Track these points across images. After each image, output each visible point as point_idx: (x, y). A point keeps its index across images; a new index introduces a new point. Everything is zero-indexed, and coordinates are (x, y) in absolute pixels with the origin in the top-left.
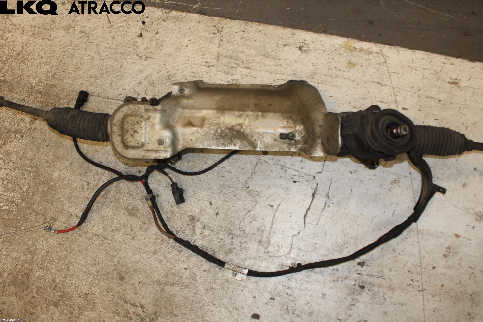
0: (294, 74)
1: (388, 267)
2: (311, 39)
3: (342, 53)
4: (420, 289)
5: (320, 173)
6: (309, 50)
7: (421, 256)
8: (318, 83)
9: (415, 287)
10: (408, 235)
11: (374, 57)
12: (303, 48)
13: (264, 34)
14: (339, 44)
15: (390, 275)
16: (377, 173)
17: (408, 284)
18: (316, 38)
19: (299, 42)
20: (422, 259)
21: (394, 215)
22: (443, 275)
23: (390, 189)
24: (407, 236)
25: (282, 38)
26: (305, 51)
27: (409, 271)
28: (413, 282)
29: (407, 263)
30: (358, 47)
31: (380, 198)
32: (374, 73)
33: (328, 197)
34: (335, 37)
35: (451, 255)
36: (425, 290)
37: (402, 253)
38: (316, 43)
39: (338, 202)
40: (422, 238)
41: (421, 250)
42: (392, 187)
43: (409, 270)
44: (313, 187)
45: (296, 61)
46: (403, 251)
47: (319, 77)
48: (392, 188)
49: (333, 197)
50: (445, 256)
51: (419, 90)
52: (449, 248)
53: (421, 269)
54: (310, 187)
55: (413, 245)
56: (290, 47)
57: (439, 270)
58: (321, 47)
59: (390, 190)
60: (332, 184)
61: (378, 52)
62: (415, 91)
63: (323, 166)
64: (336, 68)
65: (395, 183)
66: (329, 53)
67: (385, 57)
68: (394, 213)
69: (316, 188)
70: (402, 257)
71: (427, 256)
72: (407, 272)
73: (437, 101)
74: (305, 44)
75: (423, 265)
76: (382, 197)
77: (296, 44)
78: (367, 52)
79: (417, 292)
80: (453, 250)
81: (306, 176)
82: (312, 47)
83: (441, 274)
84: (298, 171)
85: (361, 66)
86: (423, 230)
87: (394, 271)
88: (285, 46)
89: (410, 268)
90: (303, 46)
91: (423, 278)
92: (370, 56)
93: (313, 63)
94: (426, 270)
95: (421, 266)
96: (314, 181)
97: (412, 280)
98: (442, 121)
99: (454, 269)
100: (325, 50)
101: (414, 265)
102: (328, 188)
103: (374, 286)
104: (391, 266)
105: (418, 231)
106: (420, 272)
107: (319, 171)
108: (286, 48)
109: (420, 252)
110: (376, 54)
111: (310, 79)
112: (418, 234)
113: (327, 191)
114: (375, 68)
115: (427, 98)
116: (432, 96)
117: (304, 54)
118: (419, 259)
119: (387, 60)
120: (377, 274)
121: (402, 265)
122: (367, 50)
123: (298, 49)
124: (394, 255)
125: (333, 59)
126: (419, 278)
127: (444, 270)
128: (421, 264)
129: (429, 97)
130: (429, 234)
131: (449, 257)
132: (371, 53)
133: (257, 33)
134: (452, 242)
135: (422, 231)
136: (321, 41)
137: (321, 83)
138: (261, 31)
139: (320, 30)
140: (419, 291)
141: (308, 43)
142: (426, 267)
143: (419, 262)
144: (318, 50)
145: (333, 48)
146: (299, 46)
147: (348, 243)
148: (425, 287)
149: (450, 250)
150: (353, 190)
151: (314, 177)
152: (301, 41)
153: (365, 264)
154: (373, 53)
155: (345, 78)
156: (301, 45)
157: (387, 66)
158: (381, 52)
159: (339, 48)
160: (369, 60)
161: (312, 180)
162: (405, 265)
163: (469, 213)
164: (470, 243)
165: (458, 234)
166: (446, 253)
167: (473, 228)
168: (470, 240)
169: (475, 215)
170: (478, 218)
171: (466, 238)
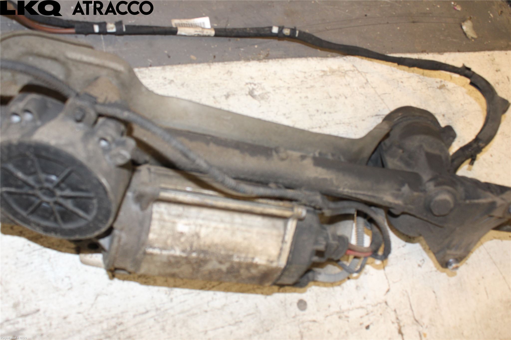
2: (260, 73)
3: (312, 84)
5: (388, 291)
6: (266, 94)
11: (352, 78)
12: (256, 93)
13: (182, 85)
14: (300, 71)
18: (266, 70)
19: (244, 83)
25: (216, 84)
26: (262, 97)
30: (326, 69)
32: (365, 102)
33: (417, 321)
38: (270, 78)
39: (430, 320)
44: (393, 320)
49: (422, 317)
54: (390, 322)
56: (236, 97)
58: (281, 83)
60: (411, 297)
61: (352, 69)
63: (387, 278)
64: (317, 111)
66: (296, 90)
67: (363, 74)
68: (486, 292)
69: (397, 319)
74: (255, 85)
77: (242, 89)
78: (340, 73)
81: (376, 308)
82: (267, 86)
84: (362, 308)
85: (346, 98)
88: (227, 96)
90: (253, 89)
92: (347, 77)
93: (284, 114)
96: (389, 310)
100: (289, 86)
107: (386, 290)
108: (231, 99)
110: (351, 72)
113: (410, 312)
114: (362, 94)
117: (263, 102)
119: (367, 77)
122: (339, 71)
123: (250, 97)
125: (307, 97)
133: (168, 86)
136: (275, 73)
138: (172, 81)
139: (260, 54)
141: (259, 82)
144: (278, 89)
145: (297, 79)
150: (436, 291)
151: (386, 303)
152: (248, 81)
154: (347, 72)
155: (337, 124)
156: (249, 89)
157: (372, 87)
158: (355, 69)
159: (305, 77)
160: (349, 84)
161: (386, 308)
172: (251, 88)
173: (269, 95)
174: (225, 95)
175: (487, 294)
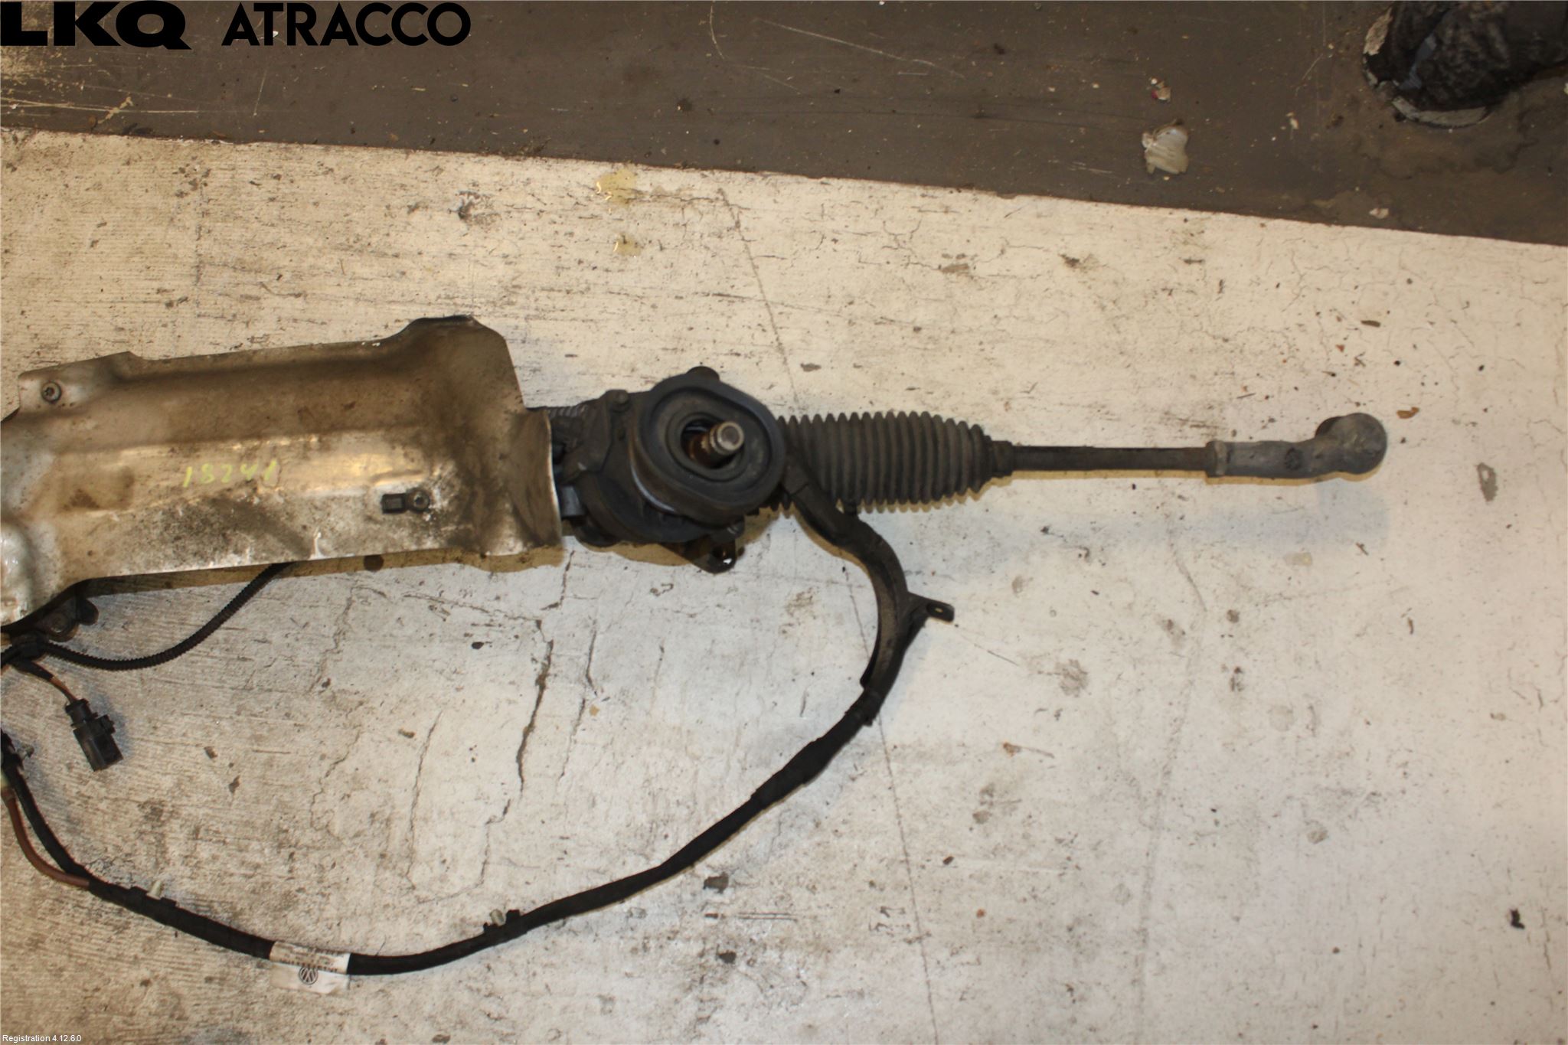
0: (448, 297)
1: (802, 879)
2: (497, 178)
3: (597, 212)
4: (910, 936)
5: (555, 605)
6: (490, 215)
7: (906, 830)
8: (527, 318)
9: (896, 930)
10: (856, 768)
11: (702, 214)
12: (472, 212)
13: (345, 179)
14: (584, 186)
15: (813, 904)
16: (739, 584)
17: (873, 925)
18: (513, 175)
19: (456, 191)
20: (907, 840)
21: (807, 710)
22: (980, 880)
23: (787, 628)
24: (854, 773)
25: (402, 186)
26: (479, 220)
27: (872, 884)
28: (888, 916)
29: (863, 858)
30: (646, 188)
31: (756, 661)
32: (705, 264)
33: (590, 680)
34: (571, 164)
35: (996, 811)
36: (928, 934)
37: (842, 828)
38: (512, 189)
39: (623, 692)
40: (902, 772)
41: (901, 811)
42: (793, 621)
43: (873, 878)
44: (536, 656)
45: (451, 255)
46: (844, 822)
47: (528, 298)
48: (790, 625)
49: (605, 678)
50: (979, 818)
51: (851, 303)
52: (988, 791)
53: (909, 870)
54: (528, 659)
55: (875, 797)
56: (429, 211)
57: (965, 866)
58: (530, 202)
59: (784, 632)
60: (599, 637)
61: (713, 196)
62: (837, 307)
63: (564, 584)
64: (580, 262)
65: (799, 606)
66: (555, 217)
67: (736, 211)
68: (804, 703)
69: (548, 658)
70: (844, 841)
71: (922, 826)
72: (867, 887)
73: (911, 329)
74: (477, 197)
75: (912, 858)
76: (762, 656)
77: (447, 201)
78: (677, 201)
79: (905, 945)
80: (1002, 796)
81: (511, 622)
82: (501, 201)
83: (971, 876)
84: (483, 610)
85: (662, 249)
86: (903, 747)
87: (824, 889)
88: (412, 209)
89: (872, 872)
90: (471, 204)
91: (918, 899)
92: (689, 213)
93: (506, 256)
94: (924, 872)
95: (907, 861)
96: (538, 636)
97: (883, 911)
98: (931, 393)
99: (1010, 856)
100: (543, 208)
101: (885, 863)
102: (587, 650)
103: (765, 947)
104: (812, 875)
105: (886, 752)
106: (907, 882)
107: (552, 602)
108: (418, 217)
109: (899, 816)
110: (705, 203)
111: (501, 307)
112: (888, 760)
113: (583, 660)
114: (707, 248)
115: (877, 324)
116: (892, 317)
117: (476, 228)
118: (898, 839)
119: (742, 218)
120: (772, 908)
121: (848, 867)
122: (676, 196)
123: (455, 216)
124: (817, 839)
125: (571, 234)
126: (904, 900)
127: (980, 865)
128: (906, 854)
129: (882, 321)
130: (921, 756)
131: (991, 819)
132: (691, 201)
133: (321, 177)
134: (997, 771)
135: (899, 749)
136: (528, 182)
137: (537, 317)
138: (332, 170)
139: (525, 146)
140: (910, 942)
141: (487, 193)
142: (924, 862)
143: (901, 848)
144: (520, 210)
145: (567, 199)
146: (459, 204)
147: (666, 823)
148: (928, 926)
149: (991, 795)
150: (666, 649)
151: (539, 623)
152: (465, 189)
153: (730, 883)
154: (695, 202)
155: (611, 293)
156: (463, 203)
157: (743, 239)
158: (721, 197)
159: (589, 199)
160: (685, 225)
161: (534, 632)
162: (855, 866)
163: (1040, 673)
164: (1052, 767)
165: (1013, 742)
166: (981, 809)
167: (1058, 715)
168: (1051, 755)
169: (1058, 674)
170: (1069, 682)
171: (1038, 751)
172: (467, 202)
173: (494, 218)
174: (409, 207)
175: (804, 707)
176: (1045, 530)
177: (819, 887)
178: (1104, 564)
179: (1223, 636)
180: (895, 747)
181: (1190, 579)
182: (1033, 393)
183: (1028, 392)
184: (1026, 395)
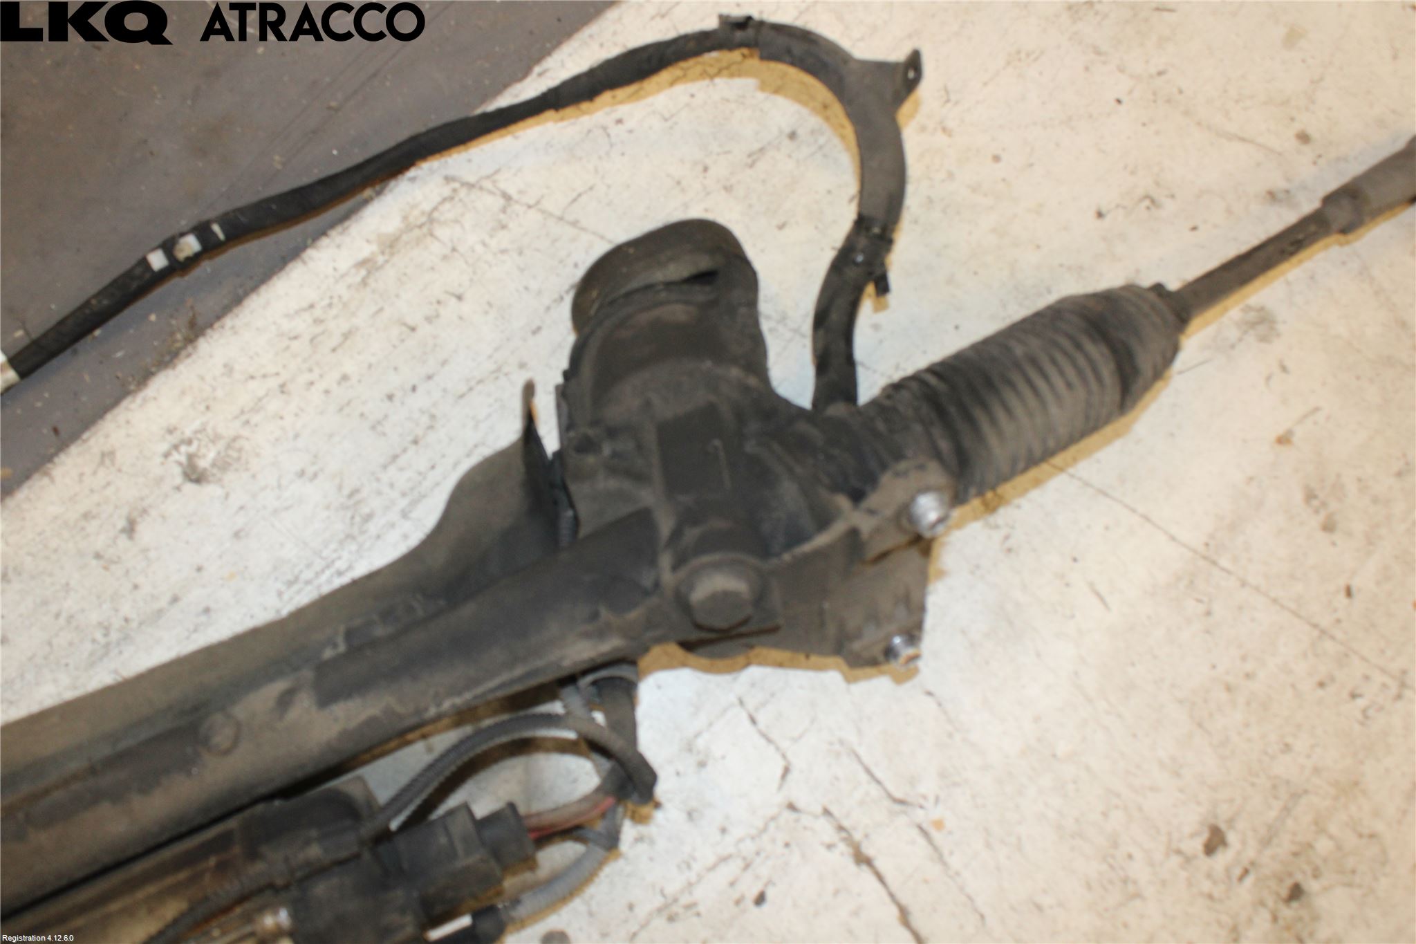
0: (290, 584)
1: (1270, 751)
2: (188, 400)
3: (345, 327)
4: (1395, 691)
5: (787, 771)
6: (228, 447)
7: (1293, 606)
8: (405, 515)
9: (1381, 700)
10: (1199, 601)
11: (456, 221)
12: (203, 463)
14: (297, 312)
15: (1302, 760)
17: (1361, 717)
18: (202, 378)
19: (159, 460)
20: (1304, 613)
22: (1387, 579)
23: (1009, 544)
24: (1201, 608)
25: (86, 516)
26: (223, 465)
27: (1321, 685)
28: (1362, 696)
29: (1291, 672)
30: (367, 250)
31: (1018, 605)
32: (522, 270)
33: (902, 802)
34: (254, 303)
35: (1334, 506)
36: (1405, 672)
37: (1249, 667)
38: (220, 393)
39: (943, 775)
40: (1236, 559)
41: (1273, 594)
42: (1001, 532)
43: (1317, 679)
44: (827, 840)
45: (237, 535)
46: (1244, 658)
47: (379, 493)
48: (1007, 538)
49: (913, 781)
50: (1329, 527)
51: (706, 169)
52: (1310, 496)
53: (1333, 637)
54: (823, 850)
55: (1240, 608)
56: (153, 513)
57: (1365, 581)
58: (257, 387)
59: (1009, 550)
60: (862, 751)
61: (446, 191)
63: (769, 740)
64: (390, 397)
65: (992, 511)
66: (308, 377)
67: (487, 184)
68: (1098, 595)
69: (841, 828)
70: (1262, 675)
71: (1300, 588)
72: (1320, 692)
73: (786, 142)
74: (190, 442)
75: (1325, 622)
76: (1018, 594)
77: (159, 480)
78: (417, 232)
79: (1400, 704)
80: (1323, 488)
81: (765, 837)
82: (224, 423)
83: (1378, 584)
84: (725, 859)
85: (459, 298)
87: (1296, 737)
88: (130, 529)
89: (1310, 675)
90: (191, 457)
91: (1366, 652)
92: (442, 232)
93: (302, 474)
94: (1344, 624)
95: (1323, 632)
96: (806, 820)
97: (1354, 696)
99: (1384, 531)
100: (280, 380)
101: (1310, 654)
102: (864, 777)
103: (1310, 846)
104: (1273, 737)
105: (1205, 558)
106: (1342, 649)
107: (780, 771)
108: (145, 532)
109: (1275, 601)
110: (447, 206)
111: (362, 532)
112: (1214, 563)
113: (874, 790)
114: (504, 251)
115: (752, 166)
116: (757, 146)
117: (229, 477)
118: (1296, 621)
119: (502, 185)
120: (1277, 805)
121: (1290, 694)
122: (409, 228)
123: (190, 488)
124: (1242, 700)
125: (345, 378)
126: (1358, 667)
127: (1373, 565)
128: (1315, 626)
129: (754, 158)
130: (1234, 528)
131: (1337, 517)
132: (431, 219)
134: (1297, 471)
136: (229, 369)
137: (414, 503)
139: (172, 334)
140: (1400, 696)
141: (196, 425)
142: (1335, 617)
143: (1307, 627)
144: (256, 409)
145: (295, 345)
146: (177, 471)
147: (1115, 845)
148: (1396, 667)
149: (1315, 497)
150: (931, 688)
151: (792, 807)
152: (164, 447)
153: (1223, 827)
154: (436, 215)
155: (462, 396)
156: (180, 464)
157: (530, 207)
158: (456, 185)
159: (318, 321)
160: (454, 250)
161: (797, 821)
162: (1293, 686)
163: (1233, 347)
164: (1328, 418)
165: (1280, 431)
166: (1321, 517)
167: (1284, 369)
168: (1317, 409)
169: (1245, 332)
170: (1262, 329)
171: (1305, 416)
172: (183, 459)
173: (237, 445)
174: (123, 531)
175: (1102, 599)
176: (1100, 215)
177: (1289, 740)
178: (1173, 196)
179: (1315, 163)
180: (1207, 545)
181: (1243, 140)
182: (953, 97)
183: (948, 101)
184: (949, 105)
